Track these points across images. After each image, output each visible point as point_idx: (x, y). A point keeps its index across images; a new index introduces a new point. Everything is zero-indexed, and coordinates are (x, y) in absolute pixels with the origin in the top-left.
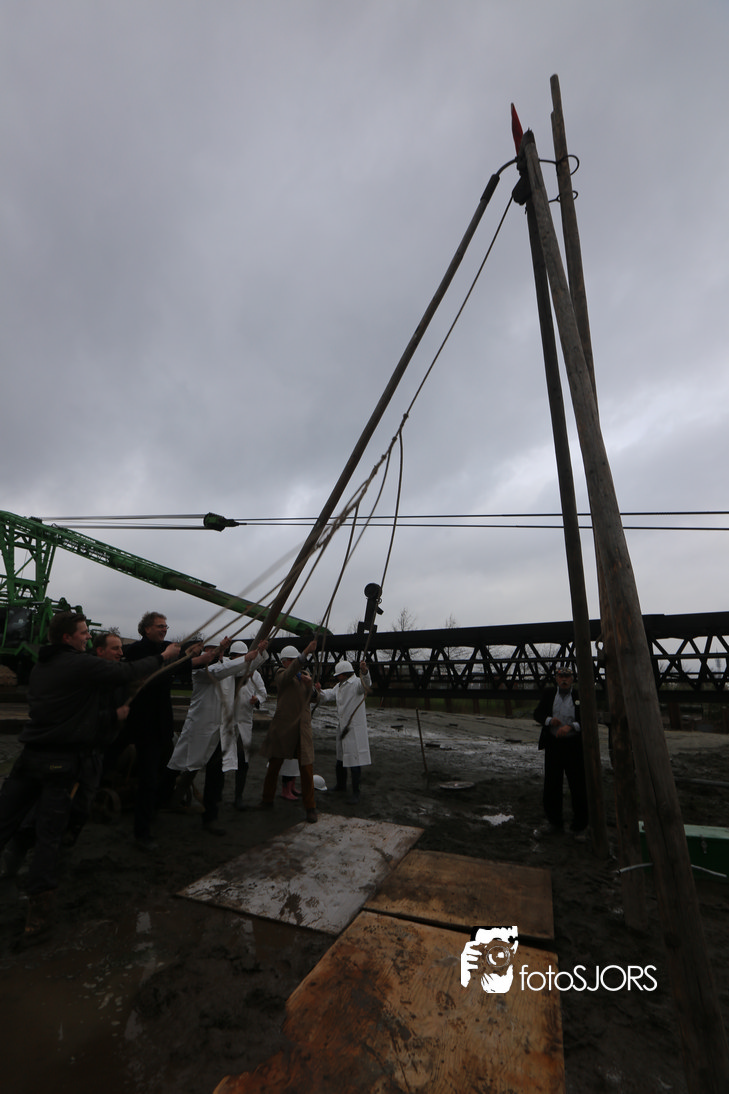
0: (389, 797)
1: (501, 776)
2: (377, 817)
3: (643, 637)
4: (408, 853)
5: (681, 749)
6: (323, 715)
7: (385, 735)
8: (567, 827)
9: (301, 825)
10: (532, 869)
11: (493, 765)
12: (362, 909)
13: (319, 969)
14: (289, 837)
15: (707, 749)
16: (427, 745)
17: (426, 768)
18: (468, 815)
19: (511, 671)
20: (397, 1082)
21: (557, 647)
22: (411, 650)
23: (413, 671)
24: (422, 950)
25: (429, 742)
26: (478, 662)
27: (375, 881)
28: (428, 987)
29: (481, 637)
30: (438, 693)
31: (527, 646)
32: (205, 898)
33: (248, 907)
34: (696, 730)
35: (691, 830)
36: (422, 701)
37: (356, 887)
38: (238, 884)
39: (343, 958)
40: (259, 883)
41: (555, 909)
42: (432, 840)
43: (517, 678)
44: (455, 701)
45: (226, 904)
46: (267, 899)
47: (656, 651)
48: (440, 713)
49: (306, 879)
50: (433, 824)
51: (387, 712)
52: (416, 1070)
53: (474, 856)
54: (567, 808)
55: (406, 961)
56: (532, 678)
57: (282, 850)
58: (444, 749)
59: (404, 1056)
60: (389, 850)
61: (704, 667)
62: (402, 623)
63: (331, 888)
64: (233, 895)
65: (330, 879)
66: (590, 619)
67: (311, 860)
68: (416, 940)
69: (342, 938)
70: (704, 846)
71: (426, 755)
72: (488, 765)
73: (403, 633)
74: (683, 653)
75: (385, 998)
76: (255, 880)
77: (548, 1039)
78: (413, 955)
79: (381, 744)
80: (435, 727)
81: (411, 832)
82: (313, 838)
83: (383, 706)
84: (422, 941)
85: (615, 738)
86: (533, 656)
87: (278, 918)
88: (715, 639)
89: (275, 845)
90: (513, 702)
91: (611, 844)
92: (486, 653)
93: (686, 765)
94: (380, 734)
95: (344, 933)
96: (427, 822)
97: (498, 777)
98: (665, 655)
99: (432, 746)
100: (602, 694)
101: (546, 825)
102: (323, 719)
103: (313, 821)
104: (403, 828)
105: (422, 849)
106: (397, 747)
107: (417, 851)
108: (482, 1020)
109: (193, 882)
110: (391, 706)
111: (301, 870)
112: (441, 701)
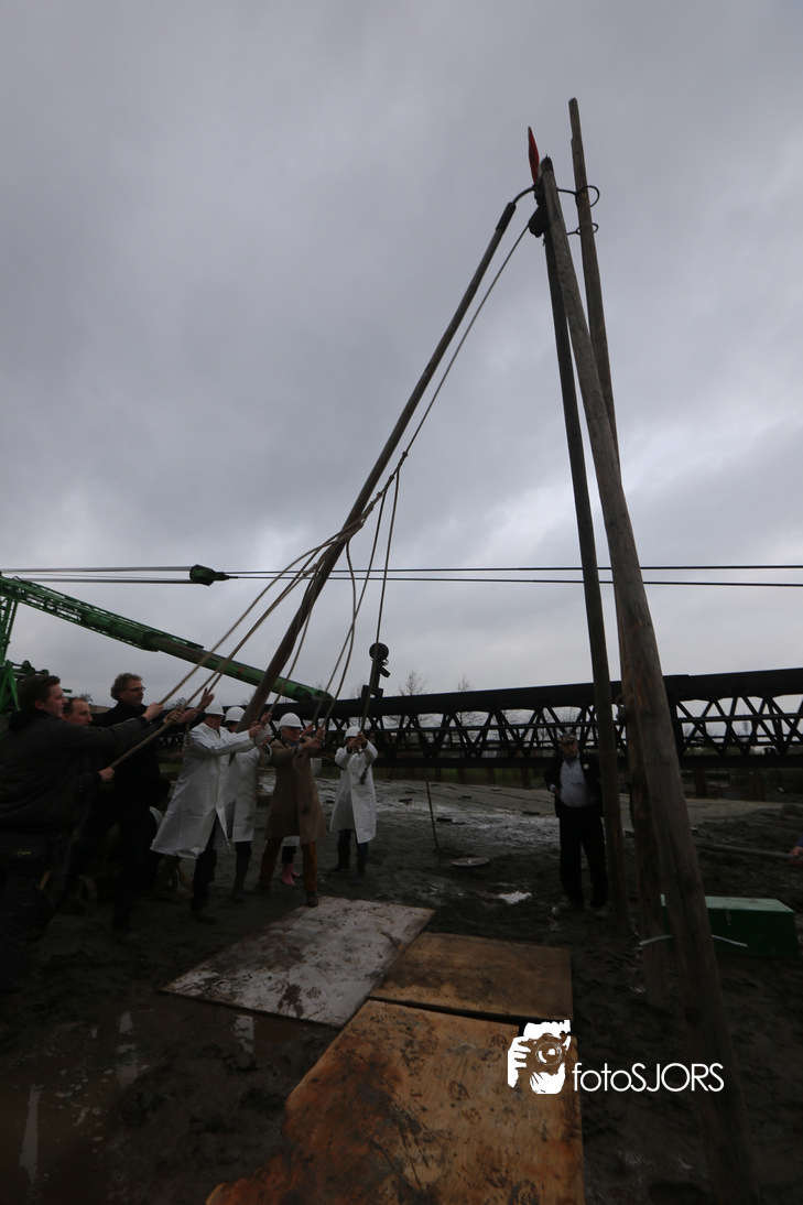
0: (397, 877)
1: (517, 851)
2: (384, 899)
3: (663, 700)
4: (417, 936)
5: (706, 818)
6: (323, 789)
7: (392, 809)
8: (587, 903)
9: (300, 909)
10: (550, 949)
11: (509, 839)
12: (368, 998)
13: (321, 1064)
14: (287, 924)
15: (734, 817)
16: (439, 820)
17: (437, 845)
18: (483, 894)
19: (529, 737)
20: (407, 1179)
21: (578, 710)
22: (421, 716)
23: (423, 739)
24: (434, 1039)
25: (440, 816)
26: (494, 728)
27: (382, 968)
28: (440, 1078)
29: (496, 701)
30: (450, 763)
31: (546, 711)
32: (194, 992)
33: (243, 1001)
34: (722, 797)
35: (713, 902)
36: (432, 771)
37: (361, 974)
38: (232, 976)
39: (348, 1052)
40: (254, 974)
41: (574, 989)
42: (444, 921)
43: (535, 744)
44: (470, 771)
45: (217, 999)
46: (263, 991)
47: (681, 714)
48: (452, 785)
49: (306, 969)
50: (444, 904)
51: (394, 785)
52: (427, 1166)
53: (489, 937)
54: (587, 884)
55: (417, 1051)
56: (551, 744)
57: (280, 937)
58: (457, 824)
59: (414, 1151)
60: (397, 934)
61: (730, 730)
62: (411, 686)
63: (335, 976)
64: (225, 988)
65: (333, 967)
66: (611, 680)
67: (312, 947)
68: (426, 1028)
69: (346, 1029)
70: (728, 918)
71: (437, 830)
72: (504, 840)
73: (412, 697)
74: (708, 715)
75: (393, 1092)
76: (249, 972)
77: (566, 1125)
78: (424, 1045)
79: (388, 819)
80: (447, 800)
81: (421, 913)
82: (314, 924)
83: (390, 778)
84: (433, 1029)
85: (636, 806)
86: (553, 721)
87: (276, 1010)
88: (740, 700)
89: (272, 932)
90: (531, 771)
91: (633, 919)
92: (501, 718)
93: (711, 834)
94: (386, 809)
95: (349, 1025)
96: (438, 902)
97: (514, 852)
98: (689, 718)
99: (444, 820)
100: (623, 762)
101: (565, 902)
102: (324, 793)
103: (313, 905)
104: (412, 909)
105: (432, 931)
106: (406, 822)
107: (427, 933)
108: (496, 1109)
109: (181, 975)
110: (399, 778)
111: (300, 958)
112: (453, 771)
